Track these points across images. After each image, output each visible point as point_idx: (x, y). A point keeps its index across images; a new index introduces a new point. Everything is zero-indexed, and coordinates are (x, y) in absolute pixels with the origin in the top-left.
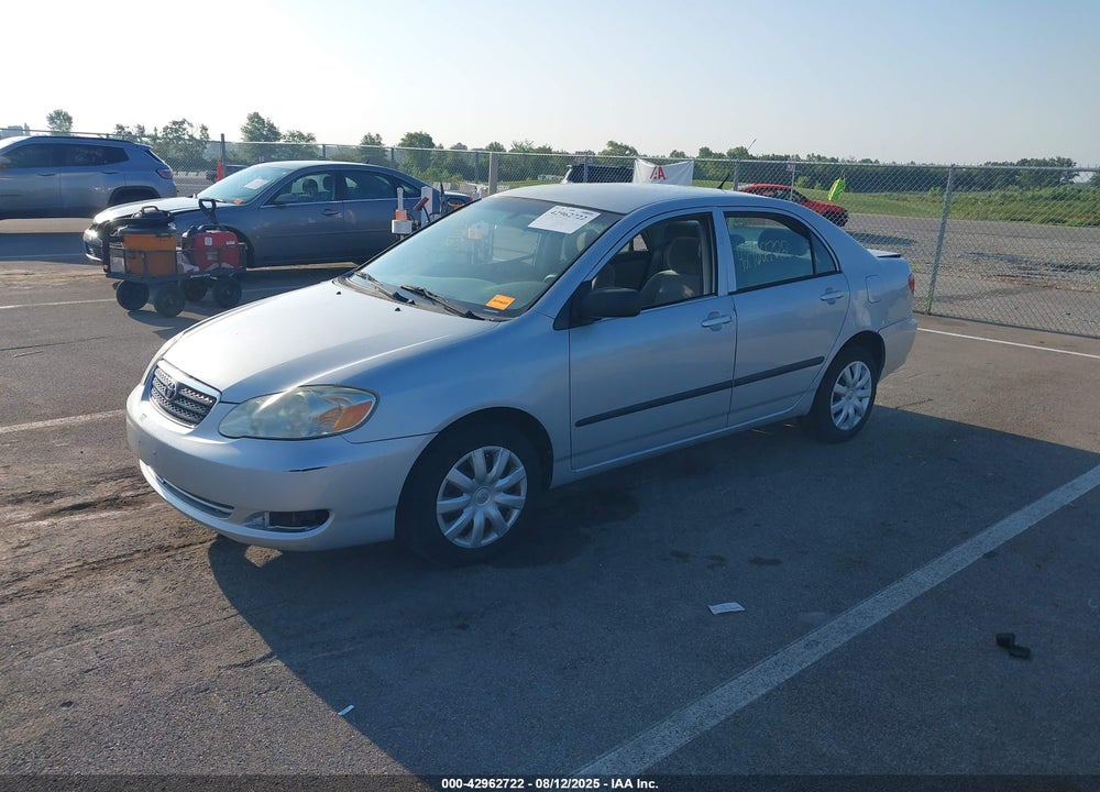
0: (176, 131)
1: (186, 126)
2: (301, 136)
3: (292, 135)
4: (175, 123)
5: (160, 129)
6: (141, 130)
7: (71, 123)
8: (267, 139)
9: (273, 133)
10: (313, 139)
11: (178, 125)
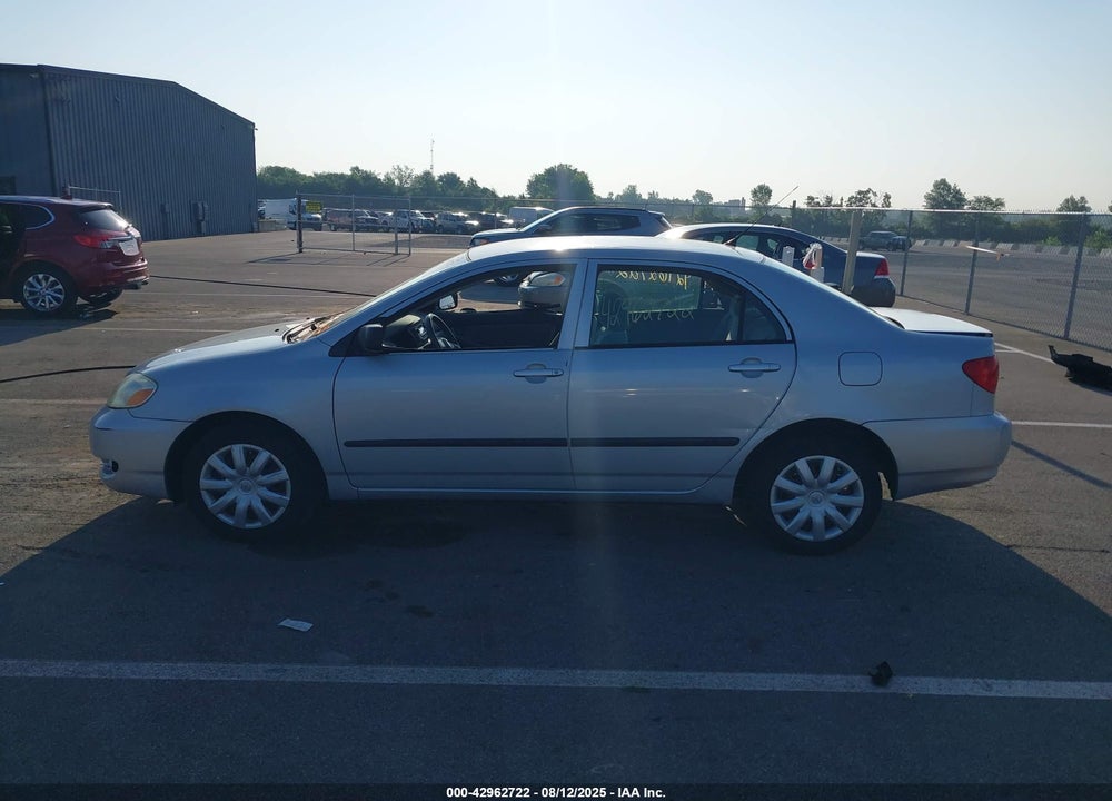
0: (860, 200)
1: (870, 195)
2: (988, 201)
3: (979, 200)
4: (860, 193)
5: (846, 199)
6: (829, 200)
7: (770, 195)
8: (950, 206)
9: (959, 199)
10: (1002, 204)
11: (863, 196)
